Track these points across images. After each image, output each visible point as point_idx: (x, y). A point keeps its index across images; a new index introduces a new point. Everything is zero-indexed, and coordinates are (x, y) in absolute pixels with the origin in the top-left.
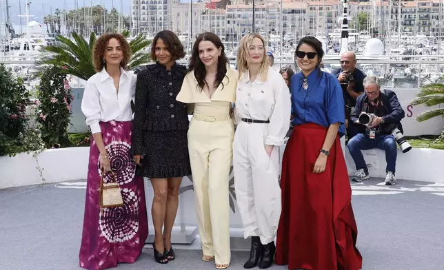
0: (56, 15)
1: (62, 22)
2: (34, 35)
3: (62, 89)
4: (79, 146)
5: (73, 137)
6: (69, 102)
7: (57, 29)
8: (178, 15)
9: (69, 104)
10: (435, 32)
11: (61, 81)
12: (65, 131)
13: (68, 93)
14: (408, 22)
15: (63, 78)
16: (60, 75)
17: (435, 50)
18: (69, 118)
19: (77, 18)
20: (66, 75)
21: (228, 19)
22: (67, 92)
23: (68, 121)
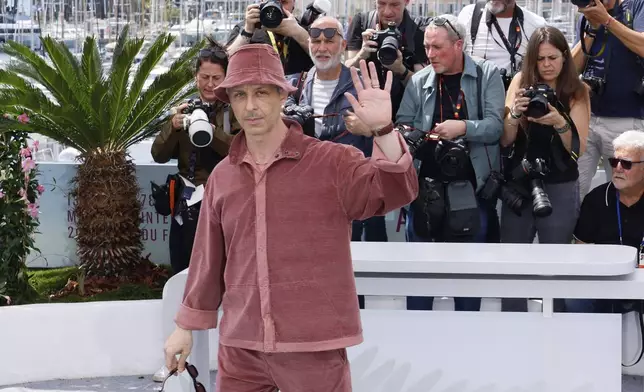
3: (17, 168)
4: (54, 300)
5: (41, 281)
6: (32, 198)
9: (32, 201)
11: (14, 150)
12: (22, 265)
13: (31, 176)
15: (19, 142)
16: (14, 134)
18: (32, 236)
20: (26, 136)
22: (27, 175)
23: (30, 243)
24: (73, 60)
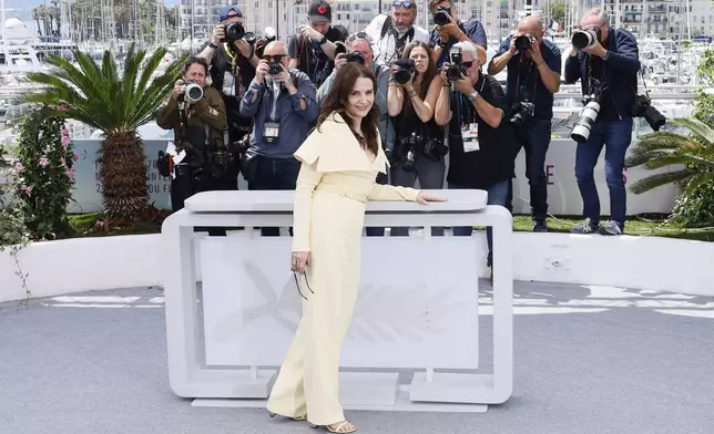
0: (53, 5)
1: (63, 17)
2: (14, 41)
3: (58, 144)
4: (87, 236)
5: (77, 222)
7: (55, 28)
8: (257, 5)
9: (70, 166)
10: (675, 34)
11: (56, 130)
12: (64, 211)
13: (68, 149)
14: (630, 18)
15: (59, 125)
16: (55, 120)
17: (674, 63)
18: (71, 191)
19: (89, 9)
20: (64, 121)
21: (339, 12)
22: (65, 148)
23: (69, 196)
24: (97, 68)
